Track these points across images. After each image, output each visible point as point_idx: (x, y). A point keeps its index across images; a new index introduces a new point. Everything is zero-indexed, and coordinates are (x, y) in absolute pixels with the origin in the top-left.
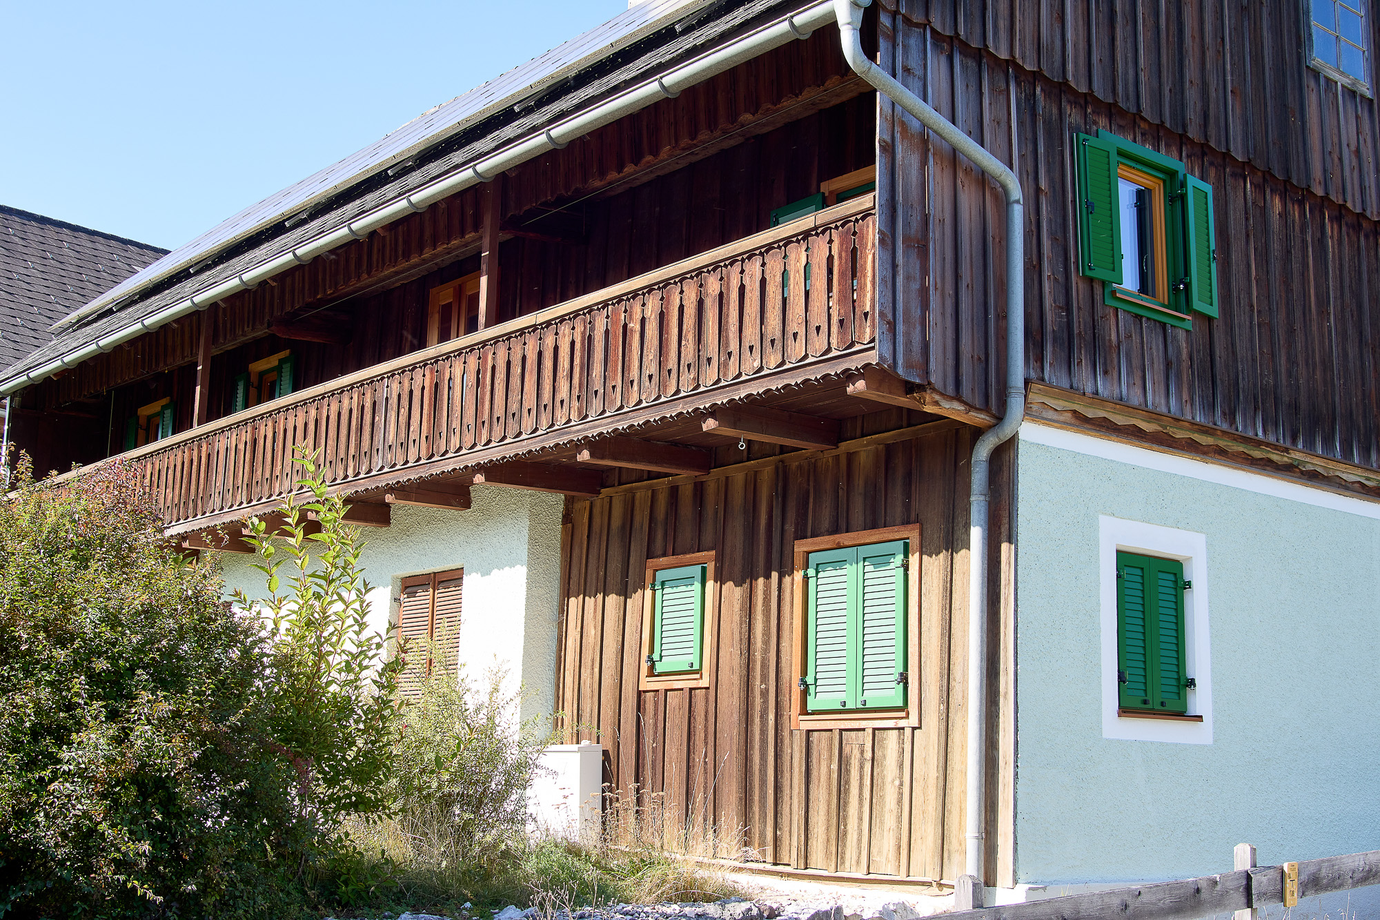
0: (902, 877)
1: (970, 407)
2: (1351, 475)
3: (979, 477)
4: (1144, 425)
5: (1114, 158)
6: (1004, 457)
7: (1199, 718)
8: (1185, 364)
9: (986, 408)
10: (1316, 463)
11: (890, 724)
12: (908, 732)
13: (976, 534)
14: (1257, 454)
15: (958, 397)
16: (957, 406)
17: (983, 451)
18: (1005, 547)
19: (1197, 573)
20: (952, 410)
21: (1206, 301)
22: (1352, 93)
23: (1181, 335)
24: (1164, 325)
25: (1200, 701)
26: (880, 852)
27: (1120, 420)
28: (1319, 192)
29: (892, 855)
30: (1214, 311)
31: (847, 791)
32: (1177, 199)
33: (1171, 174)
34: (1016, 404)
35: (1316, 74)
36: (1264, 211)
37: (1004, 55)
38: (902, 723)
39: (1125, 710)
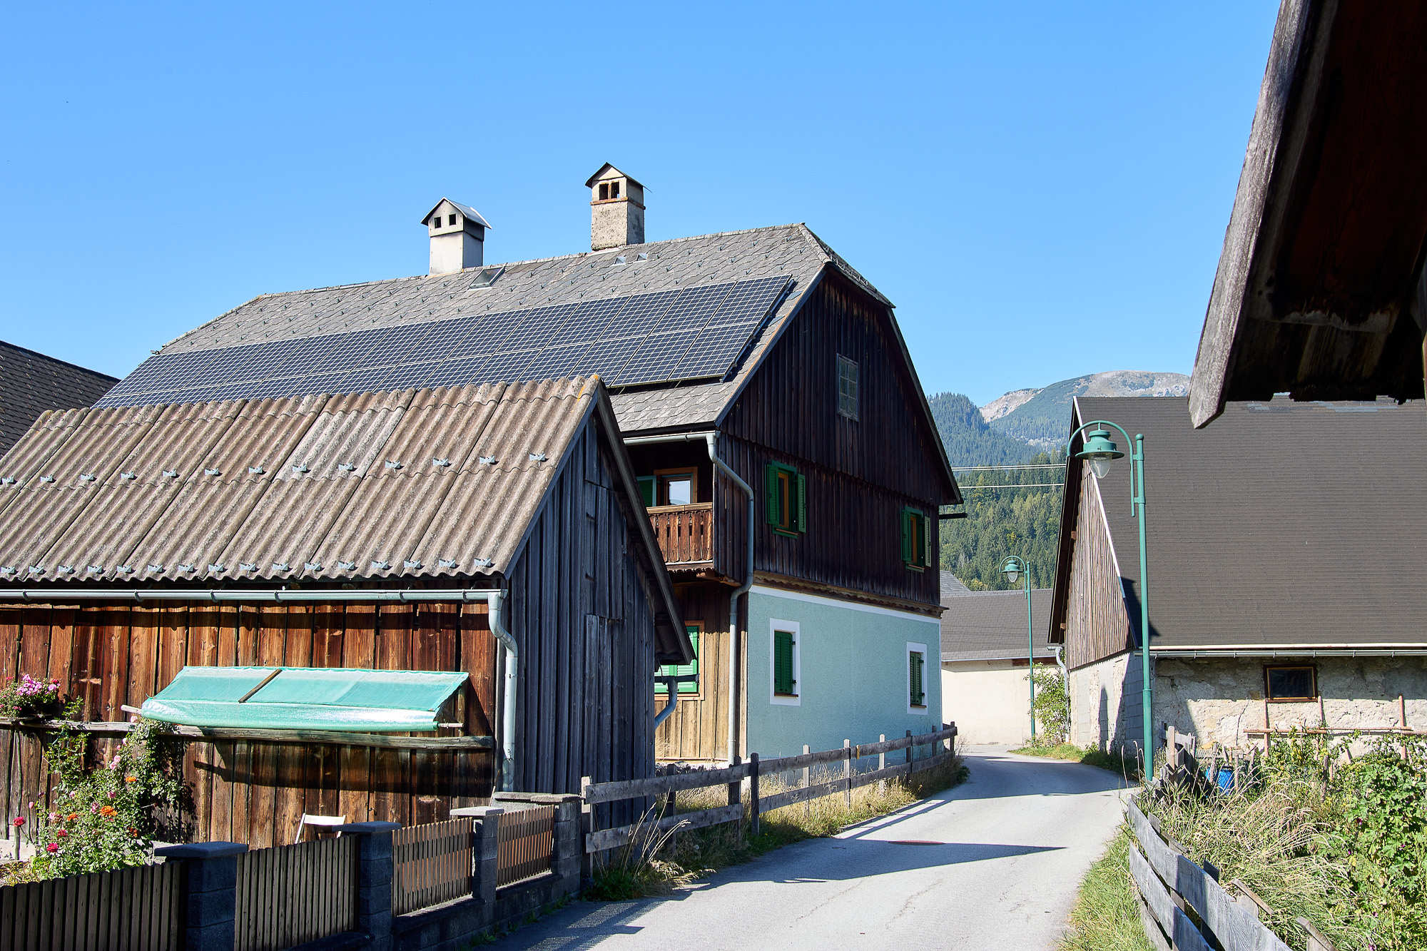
0: (697, 757)
1: (736, 581)
2: (845, 592)
3: (734, 606)
4: (784, 582)
5: (778, 471)
6: (743, 600)
7: (797, 696)
8: (795, 553)
9: (740, 582)
10: (834, 589)
11: (692, 698)
12: (699, 702)
13: (732, 628)
14: (816, 588)
15: (733, 579)
16: (732, 581)
17: (735, 596)
18: (742, 632)
19: (797, 639)
20: (731, 582)
21: (802, 529)
22: (851, 421)
23: (794, 541)
24: (789, 538)
25: (797, 689)
26: (686, 748)
27: (777, 580)
28: (839, 470)
29: (692, 750)
30: (804, 530)
31: (670, 725)
32: (793, 484)
33: (792, 473)
34: (751, 579)
35: (840, 416)
36: (820, 481)
37: (747, 439)
38: (696, 699)
39: (776, 694)
